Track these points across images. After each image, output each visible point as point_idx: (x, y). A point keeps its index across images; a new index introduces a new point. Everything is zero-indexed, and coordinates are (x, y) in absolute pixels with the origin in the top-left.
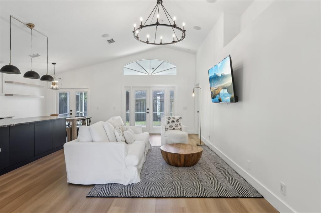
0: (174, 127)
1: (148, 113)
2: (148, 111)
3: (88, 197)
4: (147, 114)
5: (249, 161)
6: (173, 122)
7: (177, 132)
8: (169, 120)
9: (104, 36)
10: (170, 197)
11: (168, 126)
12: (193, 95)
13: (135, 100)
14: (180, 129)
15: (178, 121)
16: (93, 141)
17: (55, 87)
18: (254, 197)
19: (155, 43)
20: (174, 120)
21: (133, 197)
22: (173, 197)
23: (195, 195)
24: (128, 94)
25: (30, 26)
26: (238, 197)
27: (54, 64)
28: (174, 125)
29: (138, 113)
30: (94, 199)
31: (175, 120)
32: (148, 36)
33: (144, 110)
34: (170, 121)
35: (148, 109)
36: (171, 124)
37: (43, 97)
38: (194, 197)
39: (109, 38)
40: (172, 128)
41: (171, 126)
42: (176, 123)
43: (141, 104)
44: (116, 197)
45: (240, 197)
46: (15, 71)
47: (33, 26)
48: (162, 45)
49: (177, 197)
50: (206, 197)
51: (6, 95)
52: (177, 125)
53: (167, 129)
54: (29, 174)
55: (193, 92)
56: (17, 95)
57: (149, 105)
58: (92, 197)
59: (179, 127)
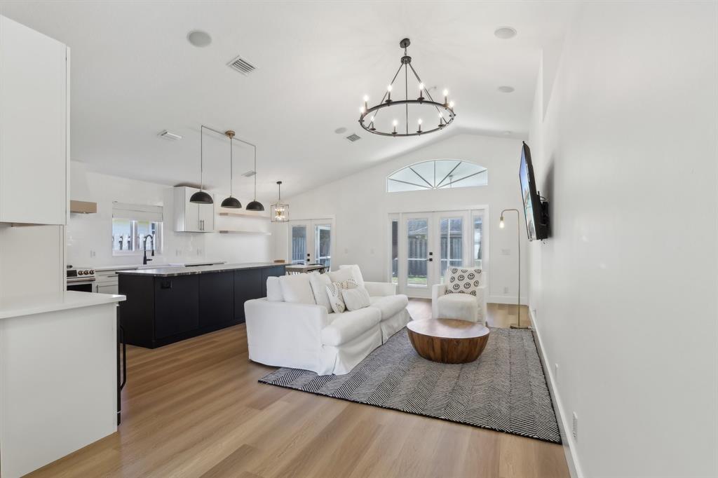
0: (462, 288)
1: (431, 260)
2: (431, 257)
3: (260, 382)
4: (429, 263)
5: (557, 366)
6: (461, 278)
7: (467, 299)
8: (454, 275)
9: (339, 131)
10: (373, 405)
11: (450, 287)
12: (502, 225)
13: (407, 236)
14: (474, 293)
15: (471, 276)
16: (284, 301)
17: (280, 218)
18: (538, 439)
19: (409, 133)
20: (463, 274)
21: (318, 394)
22: (378, 406)
23: (420, 411)
24: (395, 225)
25: (230, 134)
26: (502, 431)
27: (279, 183)
28: (462, 284)
29: (411, 261)
30: (265, 386)
31: (466, 275)
32: (395, 123)
33: (423, 255)
34: (456, 276)
35: (431, 254)
36: (457, 282)
37: (270, 234)
38: (415, 414)
39: (349, 133)
40: (459, 290)
41: (457, 287)
42: (466, 280)
43: (417, 243)
44: (295, 389)
45: (507, 433)
46: (206, 199)
47: (234, 135)
48: (421, 135)
49: (385, 408)
50: (438, 418)
51: (221, 232)
52: (469, 284)
53: (447, 292)
54: (216, 342)
55: (502, 219)
56: (233, 232)
57: (434, 245)
58: (265, 383)
59: (472, 288)
